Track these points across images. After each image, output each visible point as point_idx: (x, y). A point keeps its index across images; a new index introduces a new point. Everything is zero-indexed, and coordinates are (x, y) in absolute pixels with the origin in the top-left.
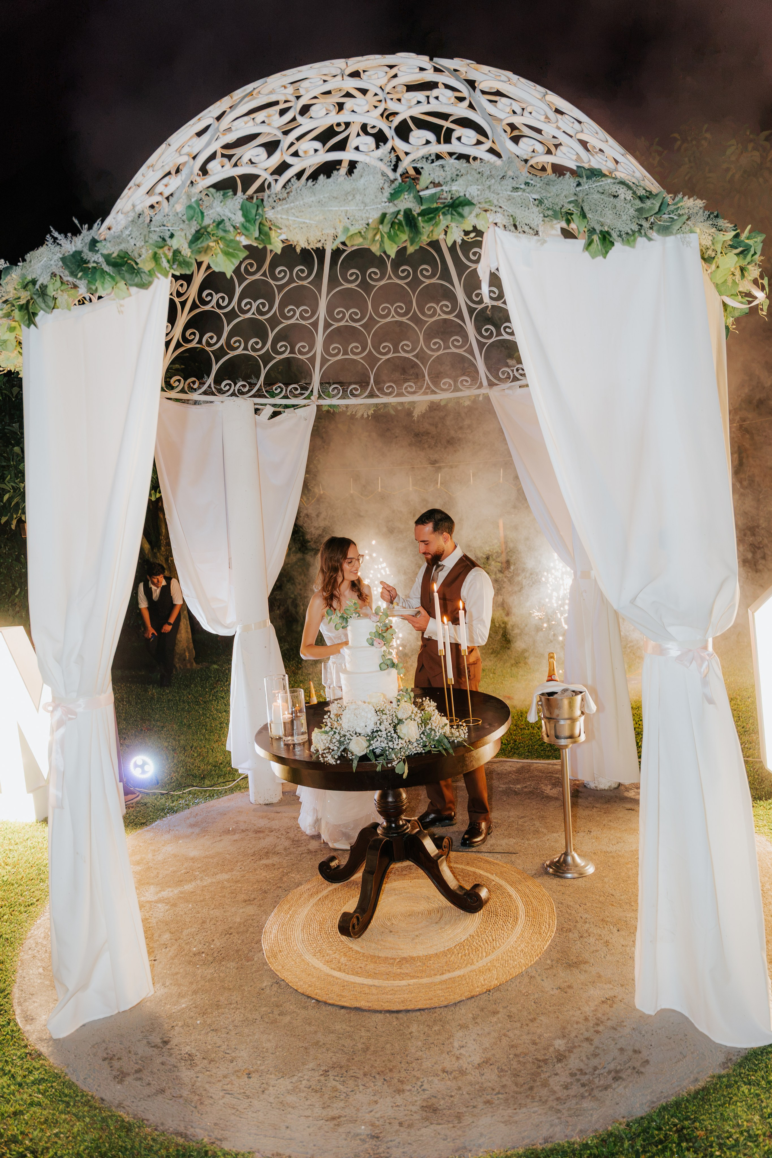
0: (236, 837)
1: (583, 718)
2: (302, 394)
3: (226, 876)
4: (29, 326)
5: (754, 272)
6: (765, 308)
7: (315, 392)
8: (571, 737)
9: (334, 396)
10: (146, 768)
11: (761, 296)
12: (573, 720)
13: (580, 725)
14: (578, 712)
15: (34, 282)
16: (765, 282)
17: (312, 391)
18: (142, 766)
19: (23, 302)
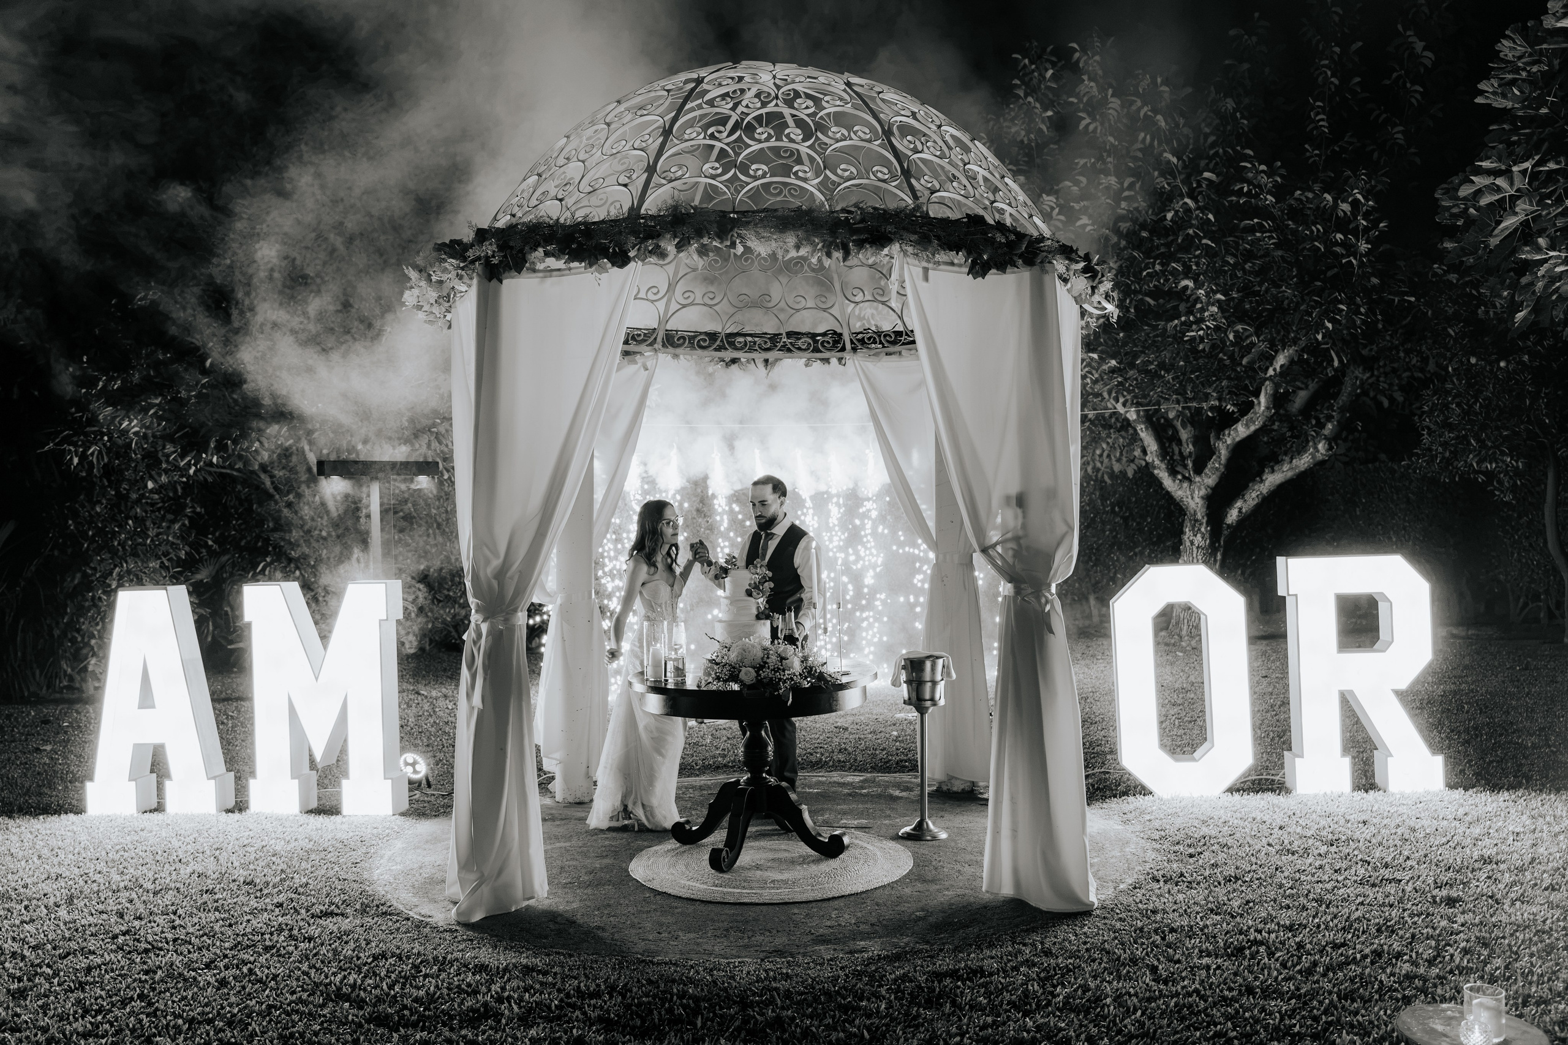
0: (558, 823)
1: (943, 683)
2: (644, 341)
3: (568, 844)
4: (490, 281)
5: (1107, 286)
6: (1115, 317)
7: (659, 340)
8: (932, 699)
9: (679, 346)
10: (418, 767)
11: (1110, 308)
12: (934, 683)
13: (940, 688)
14: (939, 677)
15: (512, 248)
16: (1115, 294)
17: (655, 339)
18: (413, 765)
19: (495, 261)
